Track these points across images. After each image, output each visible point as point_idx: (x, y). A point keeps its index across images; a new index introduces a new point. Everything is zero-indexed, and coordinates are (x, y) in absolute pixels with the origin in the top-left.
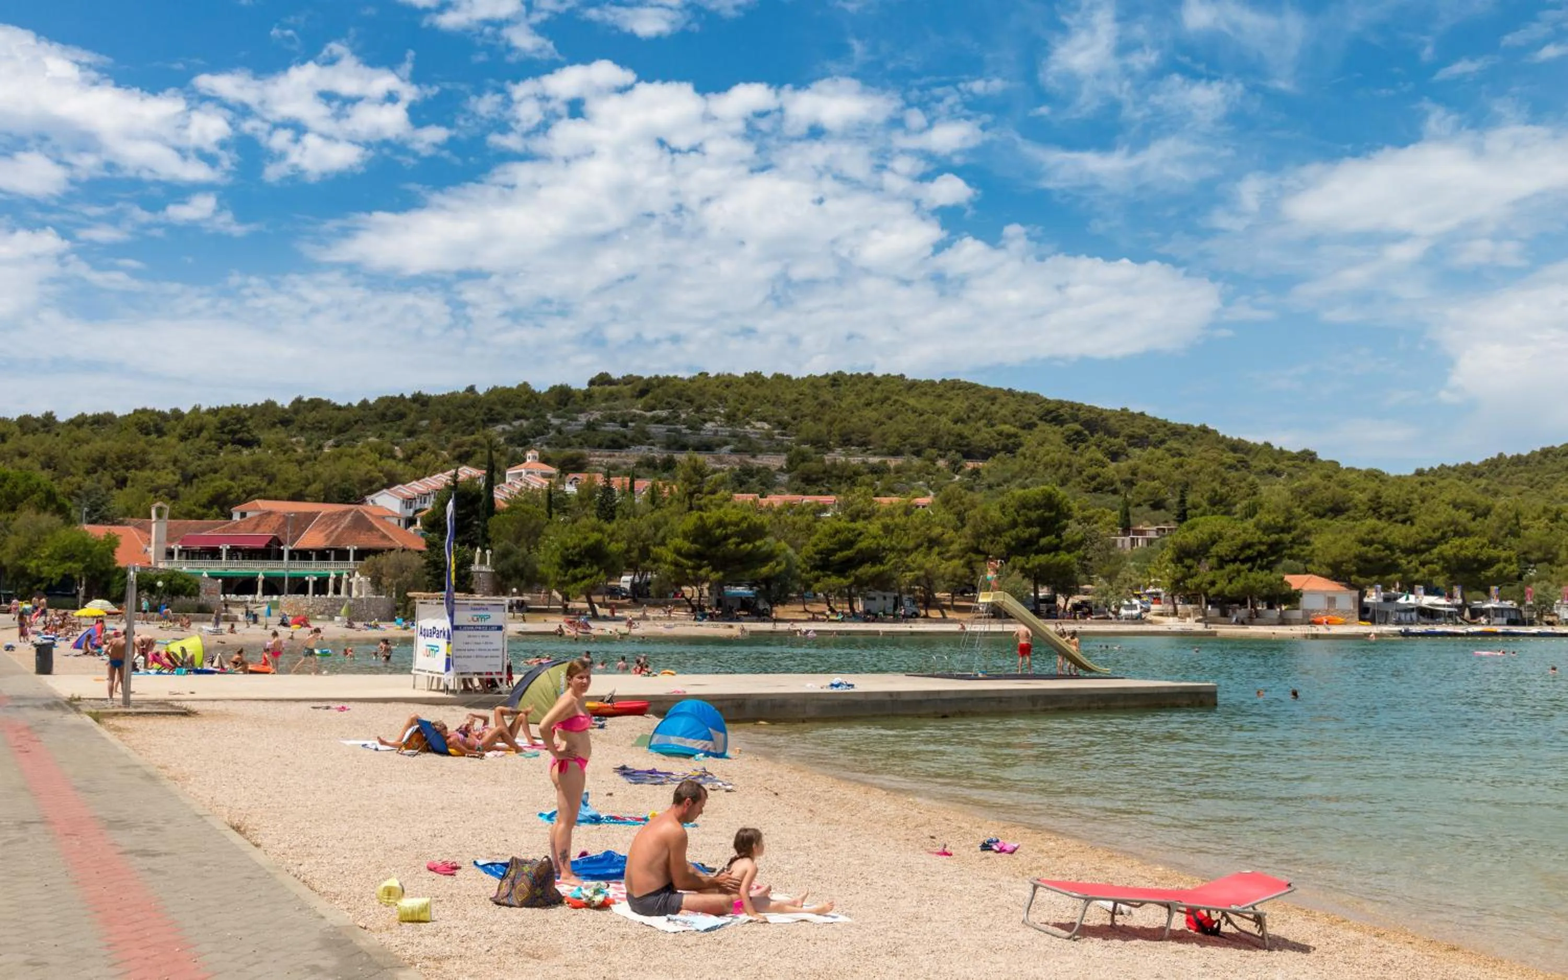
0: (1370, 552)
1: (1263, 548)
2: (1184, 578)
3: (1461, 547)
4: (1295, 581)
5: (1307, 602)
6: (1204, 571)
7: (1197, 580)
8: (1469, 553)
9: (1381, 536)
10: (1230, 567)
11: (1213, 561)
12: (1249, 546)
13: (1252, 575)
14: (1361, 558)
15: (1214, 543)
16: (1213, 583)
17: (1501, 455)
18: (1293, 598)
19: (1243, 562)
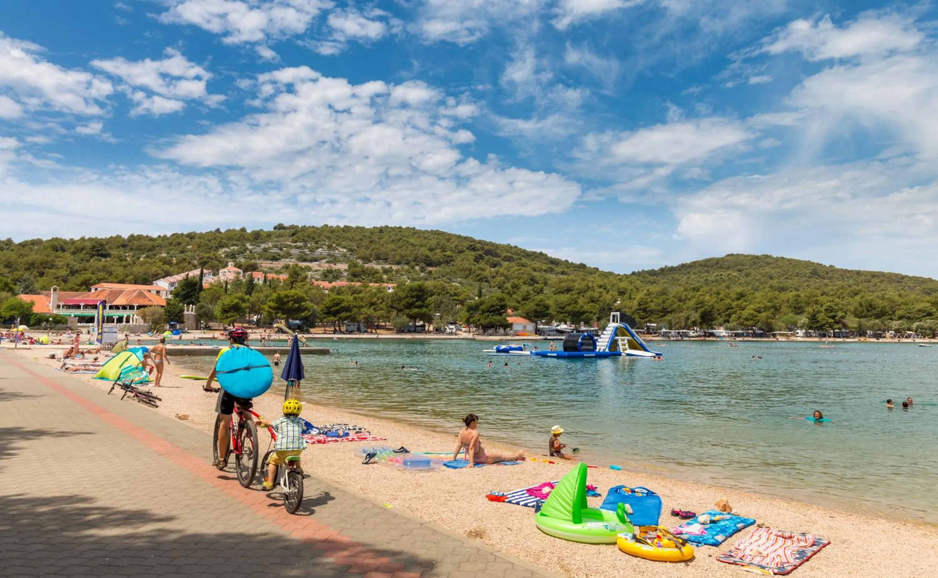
0: (539, 309)
1: (498, 307)
2: (470, 317)
3: (574, 307)
4: (510, 320)
5: (516, 327)
6: (477, 316)
7: (473, 319)
8: (576, 309)
9: (543, 303)
10: (486, 314)
11: (480, 312)
12: (494, 306)
13: (493, 317)
14: (536, 311)
15: (481, 305)
16: (479, 320)
18: (510, 326)
19: (491, 312)
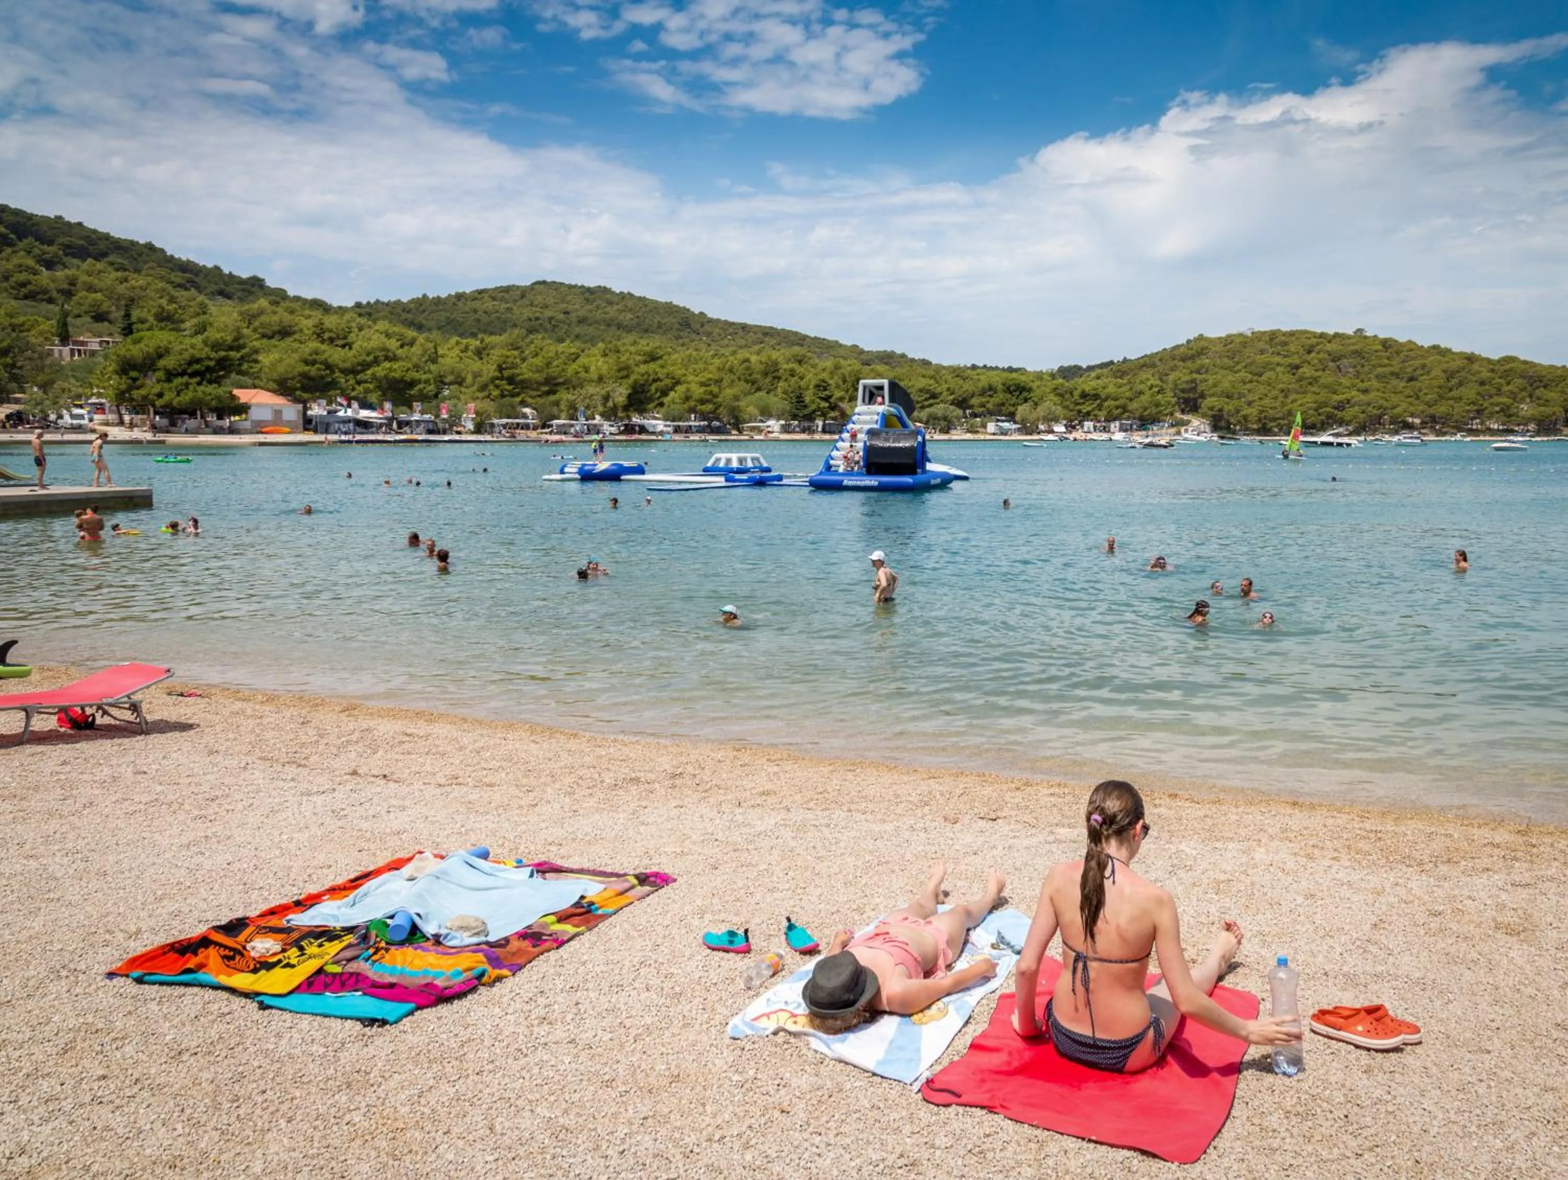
0: (313, 371)
1: (212, 363)
2: (130, 389)
3: (390, 369)
4: (244, 395)
5: (256, 414)
6: (151, 385)
7: (143, 392)
8: (397, 375)
9: (323, 357)
10: (178, 381)
11: (160, 374)
12: (198, 361)
13: (201, 388)
14: (304, 375)
15: (160, 356)
16: (160, 395)
17: (424, 296)
18: (243, 409)
19: (192, 375)
